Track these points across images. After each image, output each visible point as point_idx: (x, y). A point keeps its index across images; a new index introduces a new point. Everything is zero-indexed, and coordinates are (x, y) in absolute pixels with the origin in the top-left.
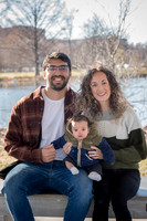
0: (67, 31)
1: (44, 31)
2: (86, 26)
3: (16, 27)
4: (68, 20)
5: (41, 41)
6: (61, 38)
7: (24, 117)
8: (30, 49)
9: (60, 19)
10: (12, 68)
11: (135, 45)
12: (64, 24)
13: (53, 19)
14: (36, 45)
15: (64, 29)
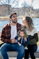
0: (17, 5)
1: (11, 6)
2: (22, 4)
3: (3, 5)
4: (17, 3)
5: (10, 8)
6: (16, 7)
7: (6, 31)
8: (7, 10)
9: (15, 2)
10: (3, 16)
11: (35, 9)
12: (16, 4)
13: (13, 2)
14: (9, 9)
15: (16, 5)
